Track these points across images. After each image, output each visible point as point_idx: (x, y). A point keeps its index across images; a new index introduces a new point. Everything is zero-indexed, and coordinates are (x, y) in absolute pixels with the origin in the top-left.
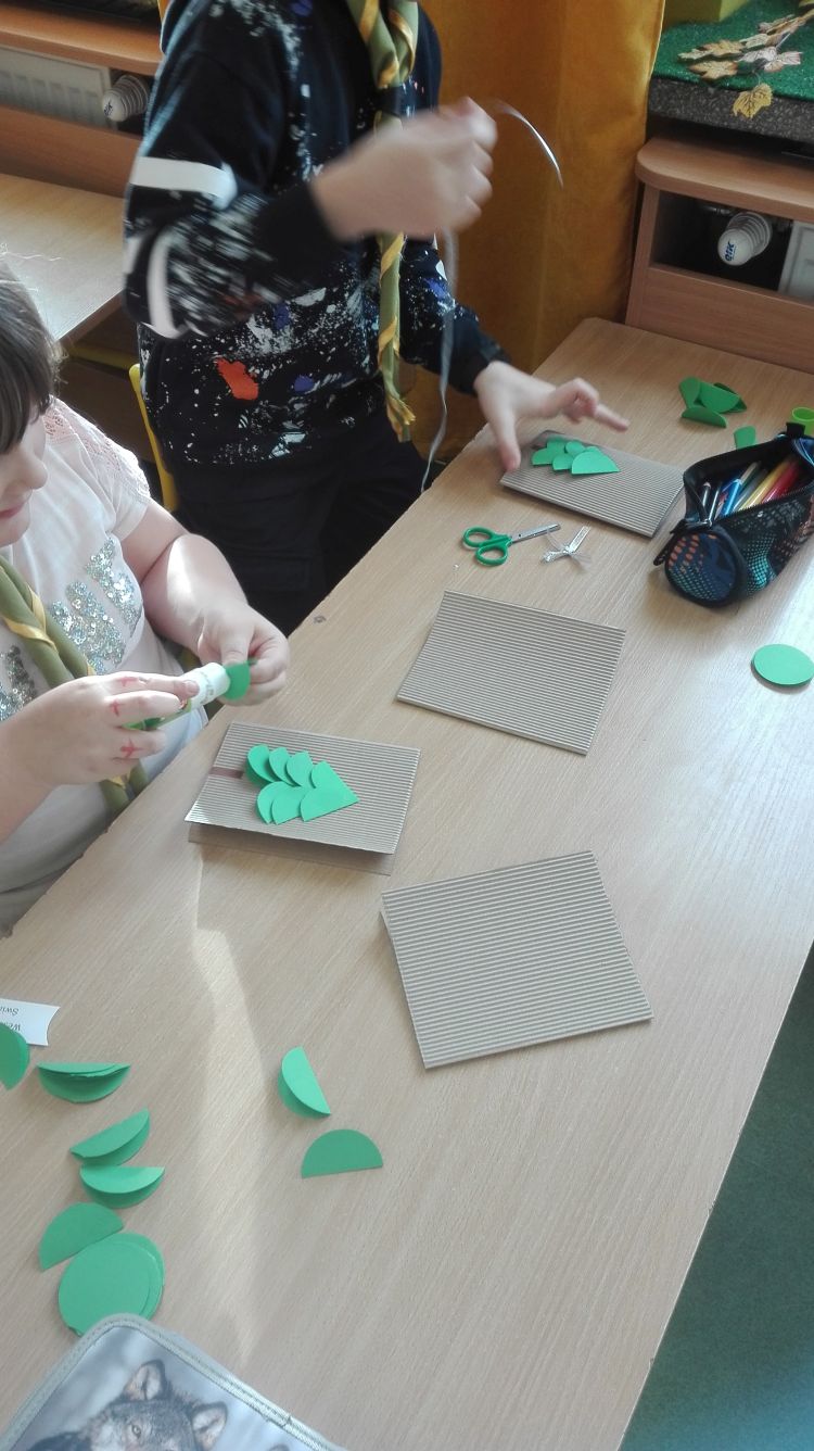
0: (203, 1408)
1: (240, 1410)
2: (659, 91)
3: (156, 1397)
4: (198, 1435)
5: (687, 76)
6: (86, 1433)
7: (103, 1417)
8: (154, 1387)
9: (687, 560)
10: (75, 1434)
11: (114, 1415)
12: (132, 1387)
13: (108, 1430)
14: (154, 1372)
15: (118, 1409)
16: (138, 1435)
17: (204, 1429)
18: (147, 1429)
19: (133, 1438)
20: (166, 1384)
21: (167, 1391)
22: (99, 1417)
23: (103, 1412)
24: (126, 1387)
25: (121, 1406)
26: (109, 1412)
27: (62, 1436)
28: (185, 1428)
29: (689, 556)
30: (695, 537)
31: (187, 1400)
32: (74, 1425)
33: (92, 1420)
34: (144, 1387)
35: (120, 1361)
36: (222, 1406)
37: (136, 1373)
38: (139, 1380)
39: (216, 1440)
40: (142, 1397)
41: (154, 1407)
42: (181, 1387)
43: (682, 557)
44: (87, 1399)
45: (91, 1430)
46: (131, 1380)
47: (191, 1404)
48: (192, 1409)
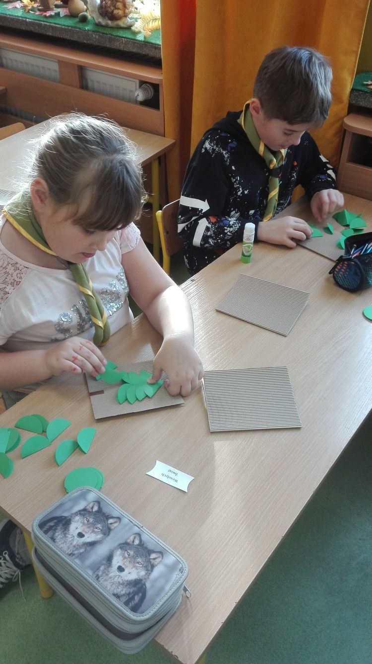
0: (112, 518)
1: (125, 521)
2: (354, 95)
3: (95, 512)
4: (109, 525)
5: (366, 90)
6: (70, 517)
7: (76, 514)
8: (96, 508)
9: (342, 271)
10: (66, 517)
11: (80, 514)
12: (88, 507)
13: (77, 518)
14: (96, 504)
15: (82, 512)
16: (88, 521)
17: (111, 524)
18: (91, 520)
19: (86, 522)
20: (100, 508)
21: (100, 510)
22: (75, 514)
23: (77, 513)
24: (86, 507)
25: (84, 512)
26: (79, 513)
27: (61, 517)
28: (105, 522)
29: (343, 270)
30: (346, 263)
31: (107, 514)
32: (66, 514)
33: (73, 514)
34: (92, 508)
35: (85, 499)
36: (119, 519)
37: (90, 504)
38: (91, 505)
39: (115, 528)
40: (91, 511)
41: (95, 514)
42: (106, 510)
43: (340, 270)
44: (71, 508)
45: (71, 517)
46: (88, 505)
47: (108, 516)
48: (108, 517)
